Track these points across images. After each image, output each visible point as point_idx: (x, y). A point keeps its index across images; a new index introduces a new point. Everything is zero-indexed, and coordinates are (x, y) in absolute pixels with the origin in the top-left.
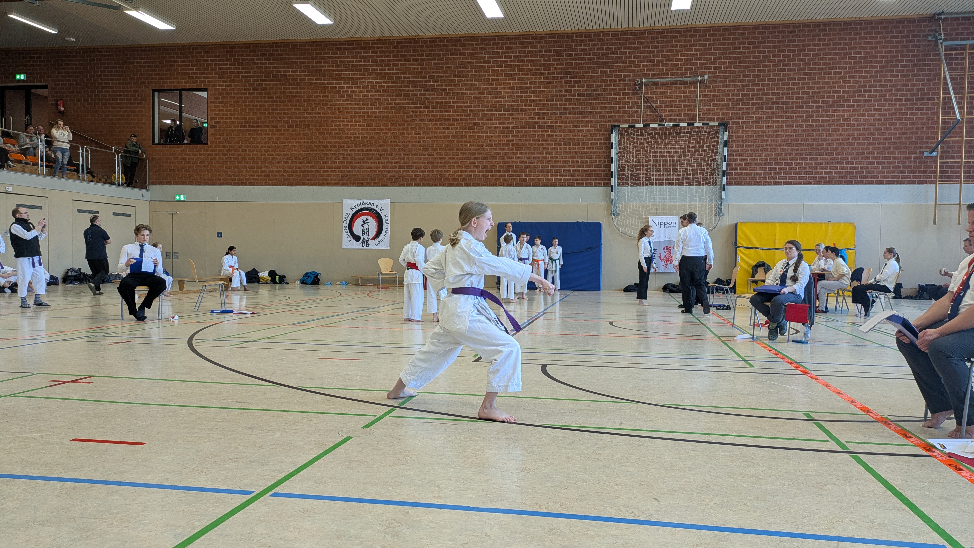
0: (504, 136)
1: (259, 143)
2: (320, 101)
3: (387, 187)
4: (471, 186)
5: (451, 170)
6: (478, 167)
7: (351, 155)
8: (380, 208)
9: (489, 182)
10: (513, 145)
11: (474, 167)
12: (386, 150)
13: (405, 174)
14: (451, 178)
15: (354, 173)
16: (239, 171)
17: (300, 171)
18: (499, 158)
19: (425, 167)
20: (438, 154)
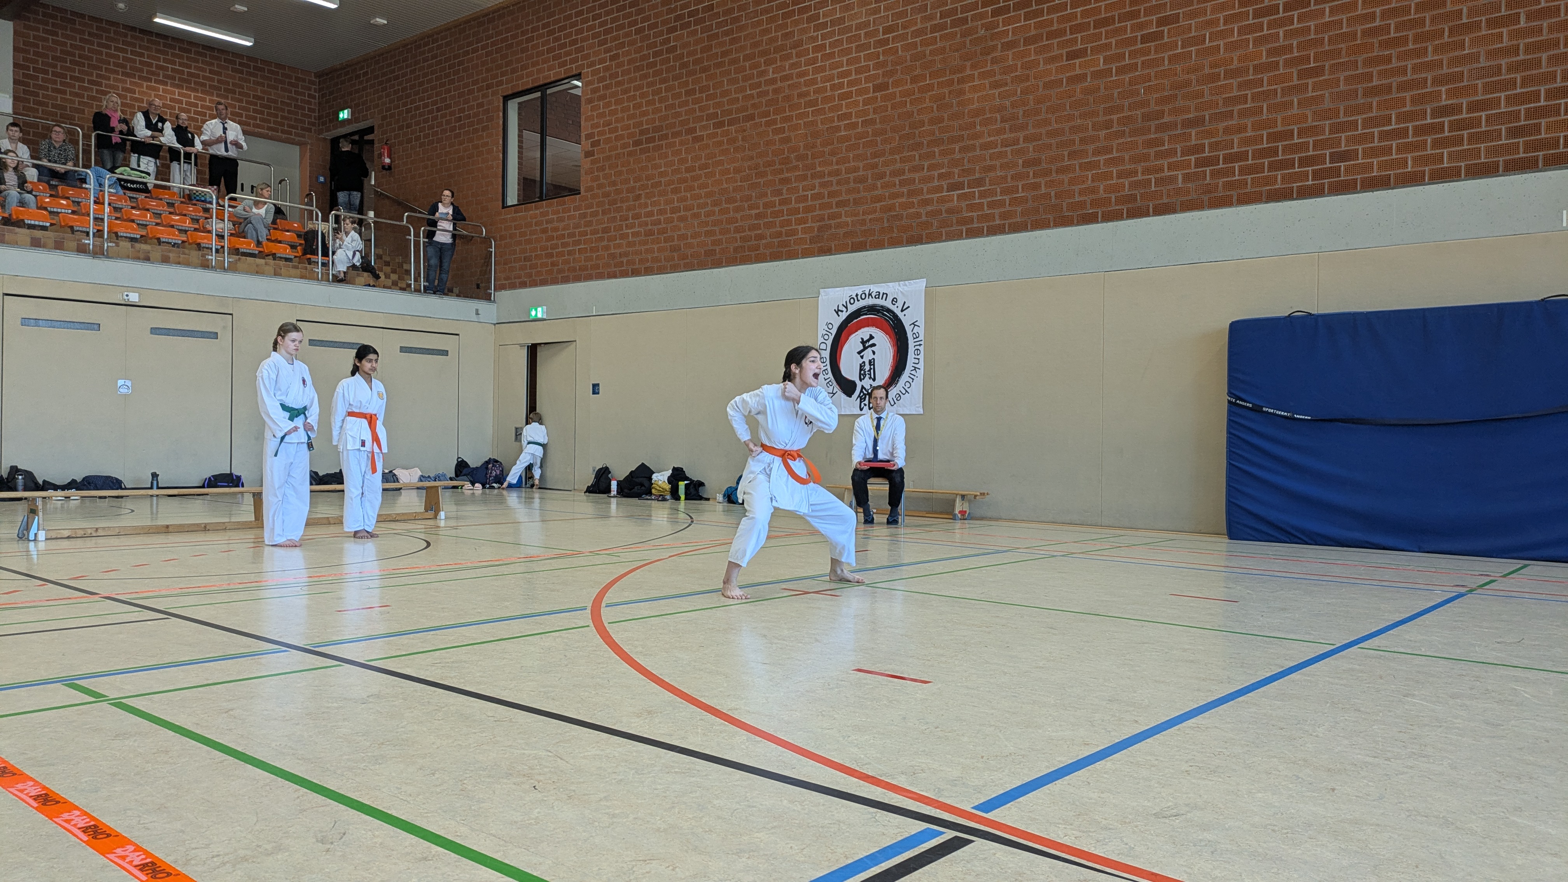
0: (1258, 42)
1: (661, 174)
2: (778, 50)
3: (919, 247)
4: (1147, 215)
5: (1090, 174)
6: (1172, 152)
7: (837, 173)
8: (900, 304)
9: (1206, 198)
10: (1289, 63)
11: (1160, 155)
12: (919, 145)
13: (964, 204)
14: (1087, 198)
15: (844, 219)
16: (629, 244)
17: (737, 230)
18: (1242, 114)
19: (1017, 177)
20: (1050, 134)
